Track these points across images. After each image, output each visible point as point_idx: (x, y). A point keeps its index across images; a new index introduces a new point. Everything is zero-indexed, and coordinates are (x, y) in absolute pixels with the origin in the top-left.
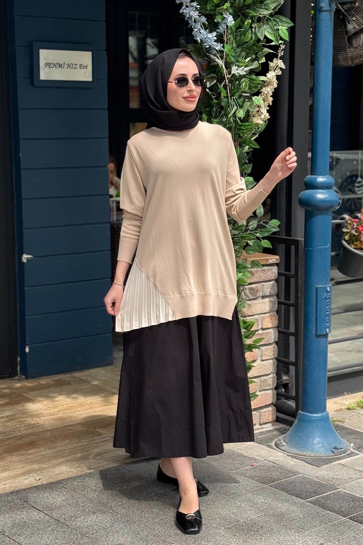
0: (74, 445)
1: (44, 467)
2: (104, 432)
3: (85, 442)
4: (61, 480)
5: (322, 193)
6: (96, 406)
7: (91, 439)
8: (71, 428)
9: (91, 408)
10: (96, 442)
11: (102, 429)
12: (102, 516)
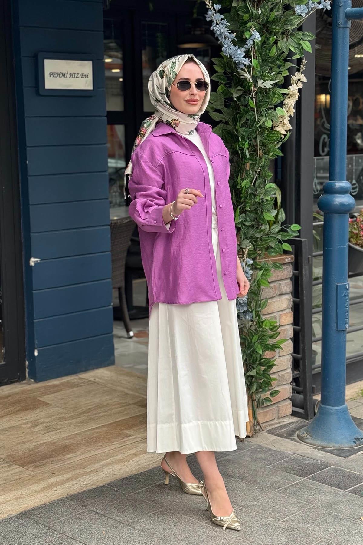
0: (108, 447)
1: (88, 471)
2: (131, 433)
3: (117, 444)
4: (109, 483)
6: (114, 407)
7: (121, 441)
8: (98, 430)
9: (110, 410)
10: (127, 444)
11: (128, 431)
12: (163, 516)
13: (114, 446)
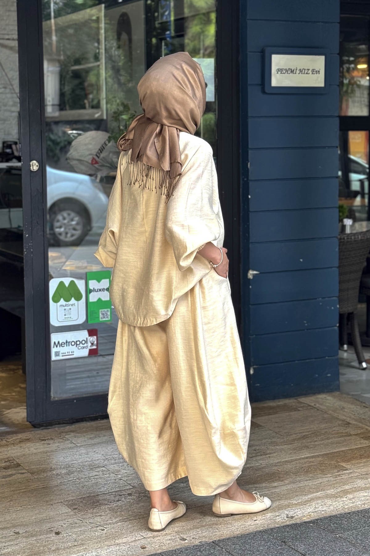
0: (320, 479)
1: (294, 503)
3: (331, 477)
4: (316, 520)
7: (336, 474)
8: (311, 460)
9: (328, 439)
10: (343, 478)
13: (327, 478)
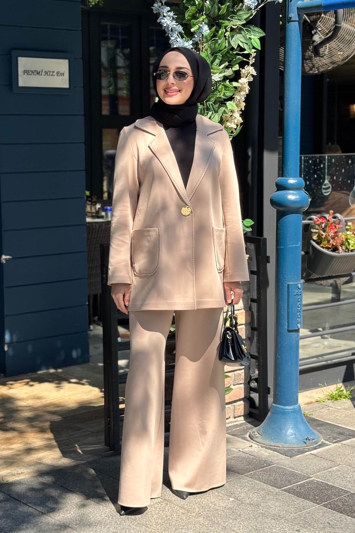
2: (83, 427)
5: (293, 194)
11: (81, 424)
